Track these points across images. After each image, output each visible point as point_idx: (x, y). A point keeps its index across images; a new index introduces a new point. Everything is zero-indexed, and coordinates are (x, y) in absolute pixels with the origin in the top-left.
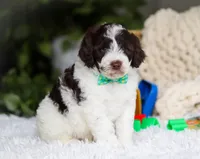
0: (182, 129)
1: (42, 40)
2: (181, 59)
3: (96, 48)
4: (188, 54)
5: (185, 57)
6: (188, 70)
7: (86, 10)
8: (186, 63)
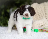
0: (37, 32)
1: (7, 9)
2: (39, 15)
3: (23, 10)
4: (40, 14)
5: (39, 14)
6: (40, 18)
7: (18, 2)
8: (40, 16)
